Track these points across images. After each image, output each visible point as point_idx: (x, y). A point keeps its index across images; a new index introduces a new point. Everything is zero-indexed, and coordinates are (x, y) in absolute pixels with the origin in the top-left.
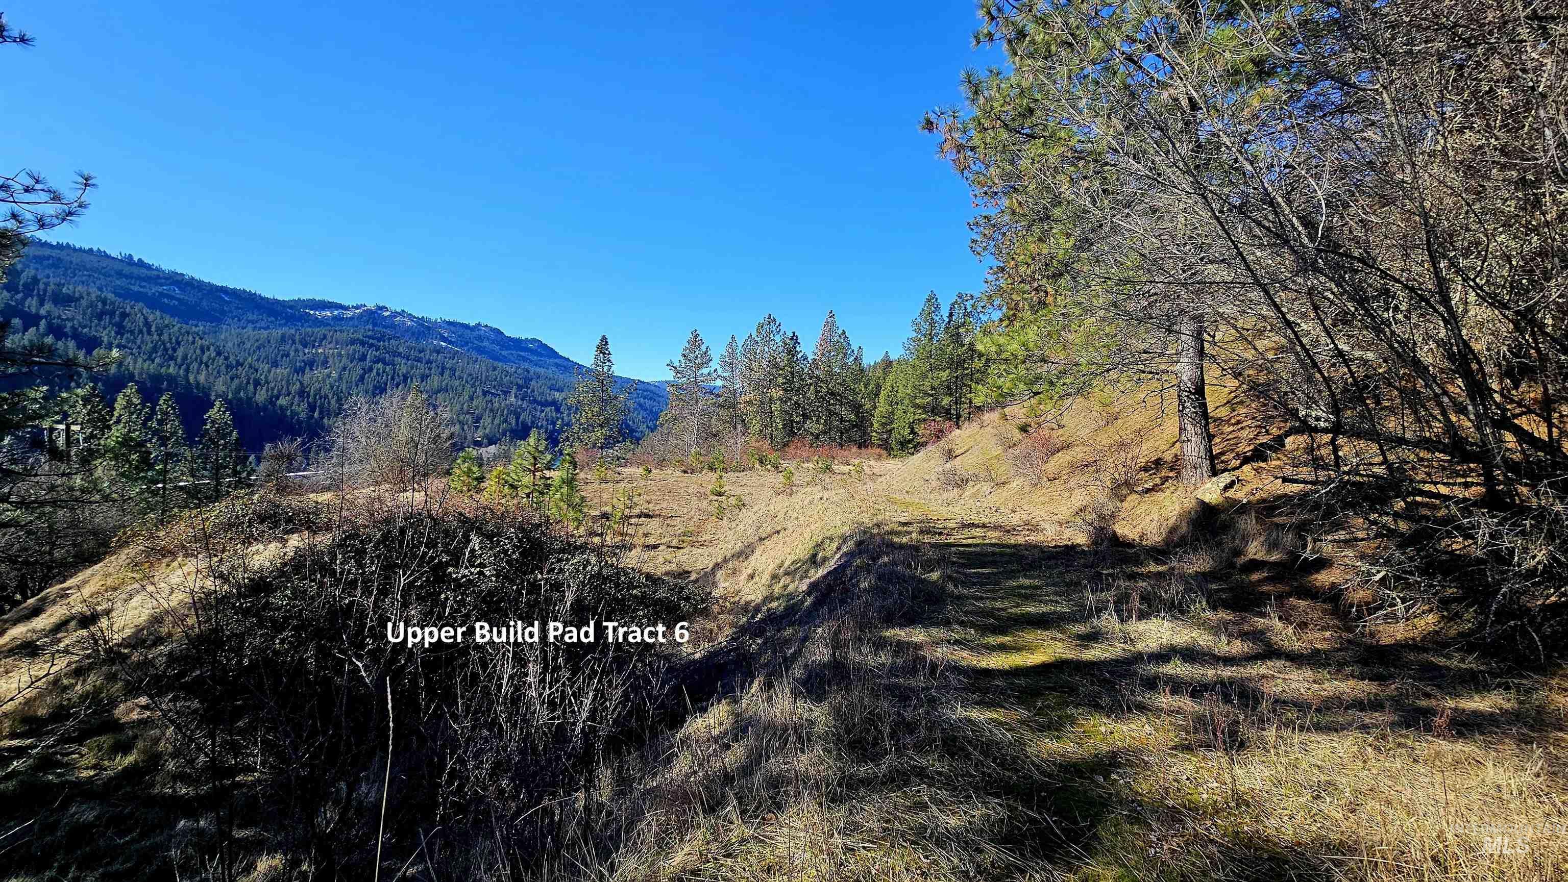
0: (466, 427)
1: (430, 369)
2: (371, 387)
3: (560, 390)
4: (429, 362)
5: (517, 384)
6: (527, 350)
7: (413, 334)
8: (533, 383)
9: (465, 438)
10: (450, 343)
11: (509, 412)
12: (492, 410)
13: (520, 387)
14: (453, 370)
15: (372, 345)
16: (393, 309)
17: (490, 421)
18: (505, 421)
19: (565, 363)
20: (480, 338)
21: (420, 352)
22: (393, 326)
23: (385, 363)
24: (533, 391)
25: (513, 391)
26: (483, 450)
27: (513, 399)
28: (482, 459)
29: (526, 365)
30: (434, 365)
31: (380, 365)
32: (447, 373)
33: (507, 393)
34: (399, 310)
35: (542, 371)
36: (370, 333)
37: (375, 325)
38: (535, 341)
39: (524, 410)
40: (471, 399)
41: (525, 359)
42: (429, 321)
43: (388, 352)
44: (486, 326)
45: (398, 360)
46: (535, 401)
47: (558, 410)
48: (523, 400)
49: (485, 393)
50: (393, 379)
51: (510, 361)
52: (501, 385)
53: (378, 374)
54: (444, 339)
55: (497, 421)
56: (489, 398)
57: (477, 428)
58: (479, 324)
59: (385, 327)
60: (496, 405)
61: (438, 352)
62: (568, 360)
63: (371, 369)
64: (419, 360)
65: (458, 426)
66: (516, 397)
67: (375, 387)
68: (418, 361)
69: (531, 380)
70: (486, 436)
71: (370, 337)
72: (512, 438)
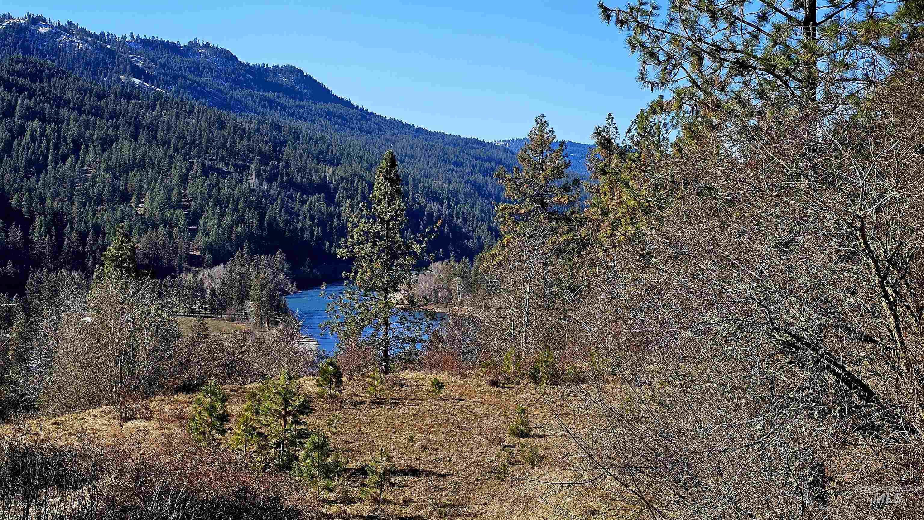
0: (175, 232)
1: (117, 127)
2: (22, 163)
3: (335, 162)
4: (114, 115)
5: (261, 153)
6: (278, 88)
7: (88, 64)
8: (287, 150)
9: (175, 251)
10: (147, 78)
11: (249, 204)
12: (218, 202)
13: (265, 159)
14: (153, 128)
15: (21, 89)
16: (55, 21)
17: (215, 221)
18: (241, 220)
19: (343, 111)
20: (197, 69)
21: (100, 97)
22: (55, 52)
23: (43, 119)
24: (287, 165)
25: (254, 167)
26: (204, 273)
27: (253, 181)
28: (202, 290)
29: (274, 116)
30: (122, 120)
31: (36, 124)
32: (143, 135)
33: (243, 169)
34: (63, 23)
35: (303, 126)
36: (19, 67)
37: (26, 50)
38: (291, 70)
39: (273, 200)
40: (184, 181)
41: (271, 104)
42: (111, 39)
43: (48, 101)
44: (207, 46)
45: (64, 112)
46: (291, 184)
47: (330, 199)
48: (270, 180)
49: (206, 171)
50: (57, 147)
51: (246, 108)
52: (232, 154)
53: (33, 138)
54: (138, 73)
55: (227, 221)
56: (212, 178)
57: (194, 232)
58: (195, 44)
59: (43, 54)
60: (226, 191)
61: (128, 97)
62: (348, 104)
63: (22, 131)
64: (97, 113)
65: (162, 230)
66: (259, 175)
67: (30, 163)
68: (96, 115)
69: (284, 143)
70: (209, 248)
71: (20, 74)
72: (252, 253)
